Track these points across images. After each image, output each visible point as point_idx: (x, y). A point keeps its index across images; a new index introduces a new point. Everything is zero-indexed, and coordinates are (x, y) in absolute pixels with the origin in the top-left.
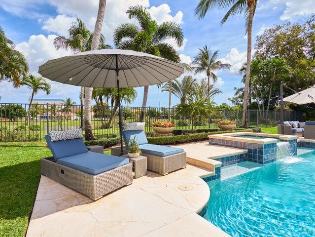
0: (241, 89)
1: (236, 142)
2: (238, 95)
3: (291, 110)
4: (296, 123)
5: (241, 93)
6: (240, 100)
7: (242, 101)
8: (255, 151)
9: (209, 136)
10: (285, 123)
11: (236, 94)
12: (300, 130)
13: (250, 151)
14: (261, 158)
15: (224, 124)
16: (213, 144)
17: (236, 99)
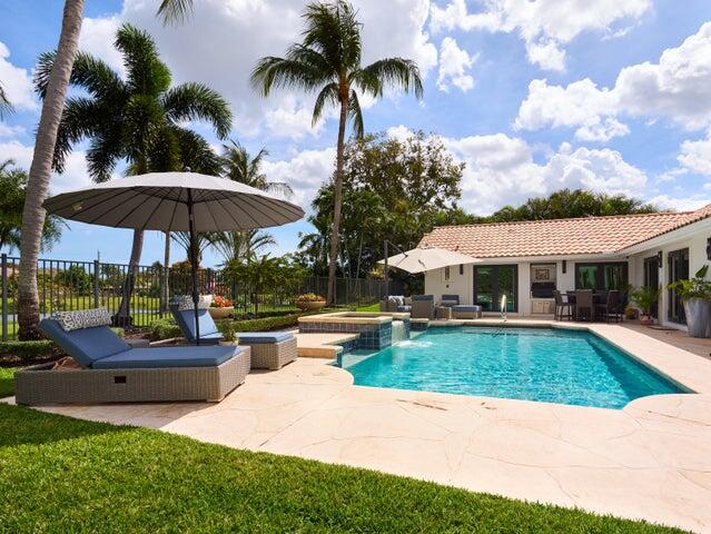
0: (310, 237)
1: (343, 325)
2: (305, 248)
3: (389, 279)
4: (401, 298)
5: (310, 243)
6: (308, 257)
7: (312, 260)
8: (370, 334)
9: (299, 319)
10: (390, 297)
11: (301, 245)
12: (407, 307)
13: (363, 335)
14: (377, 342)
15: (307, 300)
16: (306, 332)
17: (302, 254)
